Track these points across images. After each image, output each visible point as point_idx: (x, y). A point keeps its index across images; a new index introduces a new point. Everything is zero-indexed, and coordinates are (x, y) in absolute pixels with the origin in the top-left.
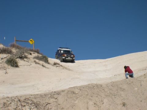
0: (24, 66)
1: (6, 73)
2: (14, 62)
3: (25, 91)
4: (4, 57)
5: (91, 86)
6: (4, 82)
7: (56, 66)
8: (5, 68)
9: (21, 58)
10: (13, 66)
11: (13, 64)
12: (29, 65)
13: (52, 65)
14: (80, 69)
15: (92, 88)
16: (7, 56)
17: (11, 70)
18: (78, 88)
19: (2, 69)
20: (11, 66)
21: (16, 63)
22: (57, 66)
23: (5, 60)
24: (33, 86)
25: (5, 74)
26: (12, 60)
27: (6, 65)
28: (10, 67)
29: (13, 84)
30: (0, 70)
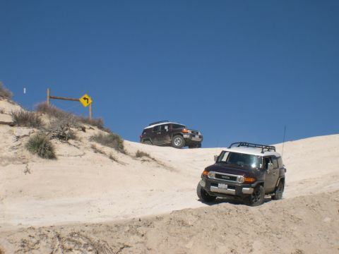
0: (68, 156)
2: (45, 146)
3: (70, 214)
4: (22, 135)
6: (21, 191)
7: (141, 159)
8: (24, 161)
9: (62, 137)
10: (43, 155)
11: (42, 152)
12: (81, 156)
13: (132, 157)
14: (197, 169)
15: (226, 214)
16: (30, 133)
17: (39, 165)
18: (194, 213)
19: (18, 162)
20: (39, 155)
21: (49, 150)
22: (144, 161)
23: (25, 141)
24: (89, 203)
25: (24, 173)
26: (41, 142)
27: (27, 153)
28: (35, 157)
29: (40, 197)
30: (14, 164)
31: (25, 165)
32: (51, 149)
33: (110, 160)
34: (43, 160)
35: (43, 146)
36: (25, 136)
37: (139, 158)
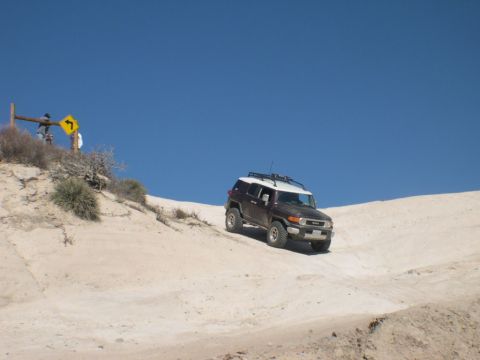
0: (113, 215)
1: (65, 242)
2: (85, 198)
4: (28, 177)
5: (437, 315)
6: (67, 276)
7: (187, 222)
8: (55, 222)
9: (93, 184)
10: (83, 213)
11: (82, 207)
16: (37, 175)
20: (77, 213)
21: (92, 205)
22: (192, 224)
25: (63, 245)
27: (55, 209)
30: (43, 227)
31: (59, 230)
32: (94, 204)
33: (158, 222)
34: (79, 221)
35: (82, 198)
36: (32, 179)
37: (181, 220)
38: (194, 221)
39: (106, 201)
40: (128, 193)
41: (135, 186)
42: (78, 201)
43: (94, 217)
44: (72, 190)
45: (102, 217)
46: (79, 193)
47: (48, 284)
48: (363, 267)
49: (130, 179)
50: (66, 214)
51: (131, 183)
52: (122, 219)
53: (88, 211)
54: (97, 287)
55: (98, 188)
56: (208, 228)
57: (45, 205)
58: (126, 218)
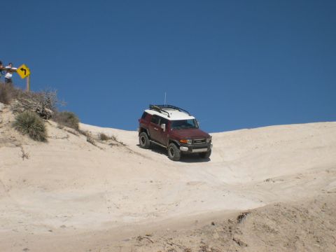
0: (56, 138)
1: (23, 157)
5: (285, 211)
6: (24, 181)
7: (108, 143)
8: (16, 142)
10: (35, 136)
12: (66, 138)
13: (95, 139)
19: (10, 144)
20: (31, 136)
22: (112, 144)
25: (22, 159)
27: (16, 133)
30: (7, 146)
31: (19, 148)
32: (43, 130)
33: (88, 143)
34: (32, 142)
35: (35, 126)
37: (104, 141)
38: (114, 142)
39: (51, 128)
40: (66, 121)
41: (71, 117)
42: (32, 128)
43: (43, 139)
44: (28, 120)
45: (49, 139)
46: (33, 122)
47: (11, 187)
48: (235, 177)
49: (68, 112)
50: (24, 137)
51: (69, 114)
52: (63, 140)
53: (39, 135)
54: (45, 189)
55: (46, 118)
56: (123, 148)
57: (8, 130)
58: (66, 140)
